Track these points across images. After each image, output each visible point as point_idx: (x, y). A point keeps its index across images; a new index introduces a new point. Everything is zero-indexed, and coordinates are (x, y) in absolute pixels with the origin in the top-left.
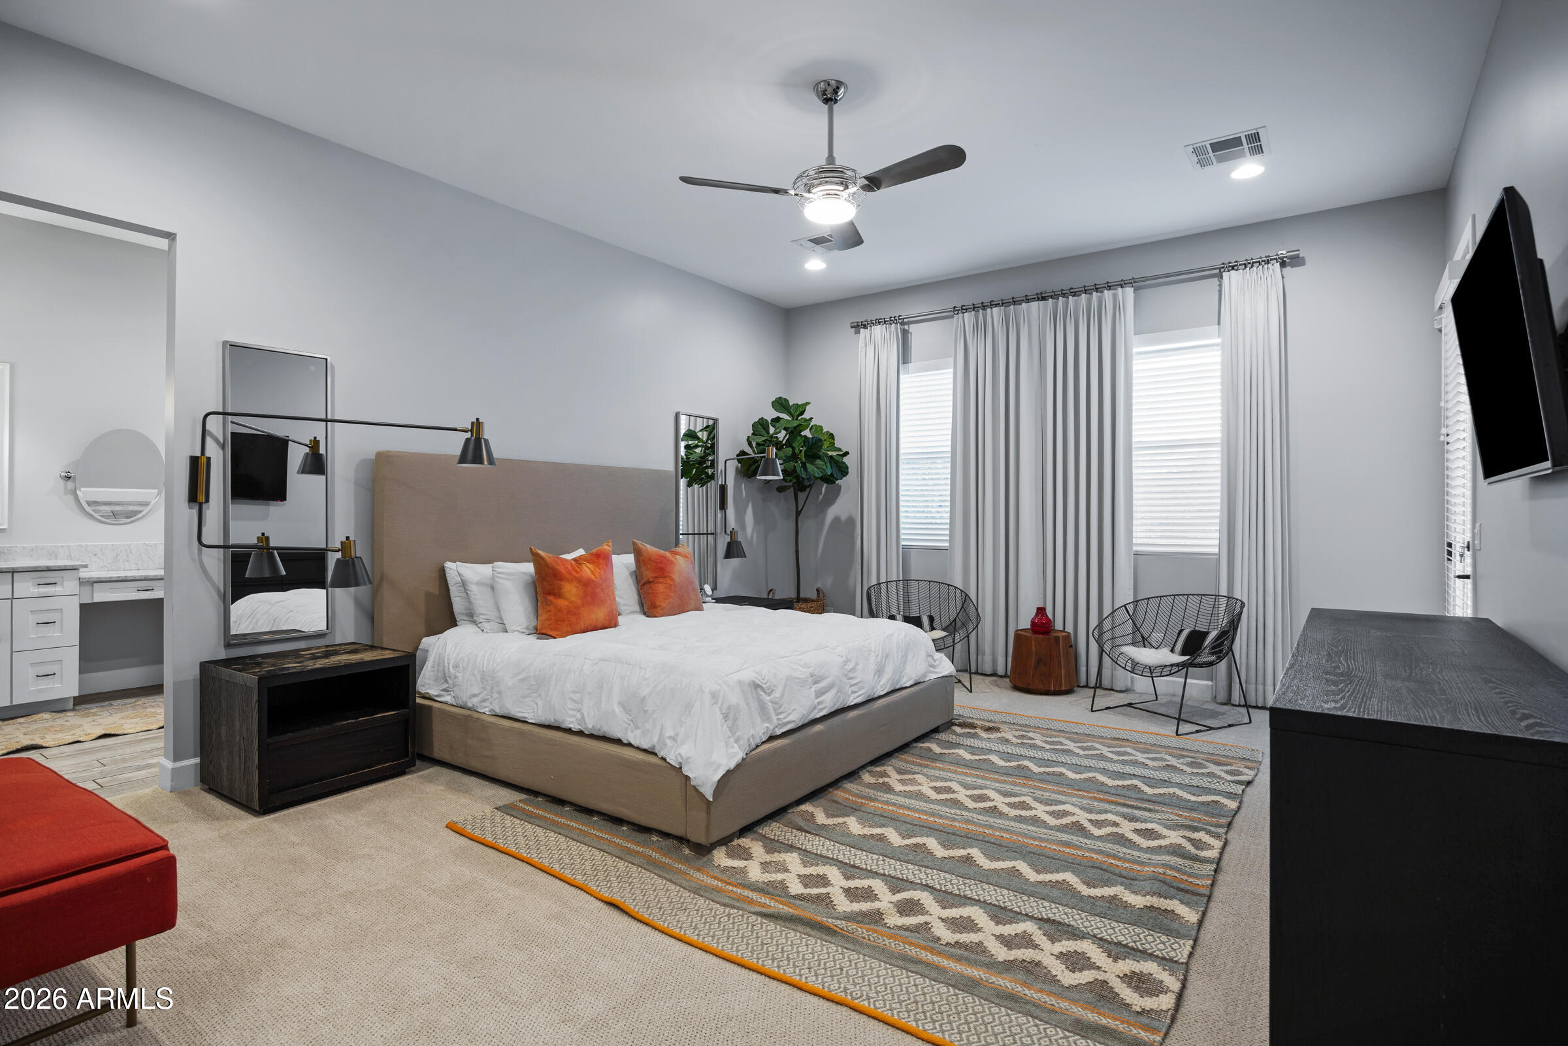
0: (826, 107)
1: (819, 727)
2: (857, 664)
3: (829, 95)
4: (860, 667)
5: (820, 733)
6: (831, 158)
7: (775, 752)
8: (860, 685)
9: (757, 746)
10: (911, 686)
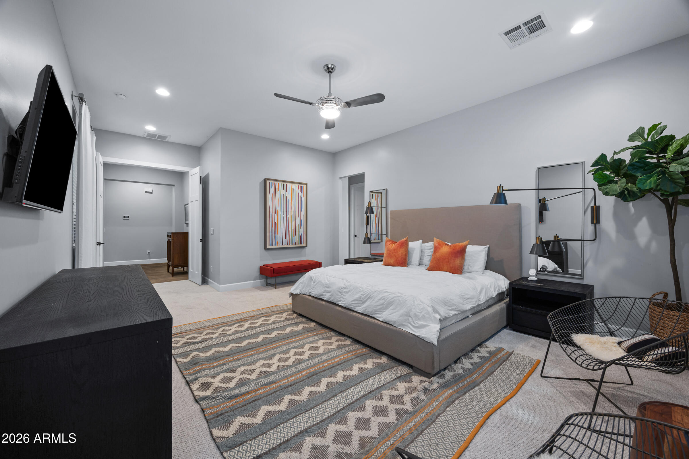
0: (328, 74)
1: (324, 303)
2: (349, 291)
3: (330, 70)
4: (350, 293)
5: (322, 304)
6: (330, 93)
7: (307, 299)
8: (345, 299)
9: (306, 295)
10: (382, 321)
